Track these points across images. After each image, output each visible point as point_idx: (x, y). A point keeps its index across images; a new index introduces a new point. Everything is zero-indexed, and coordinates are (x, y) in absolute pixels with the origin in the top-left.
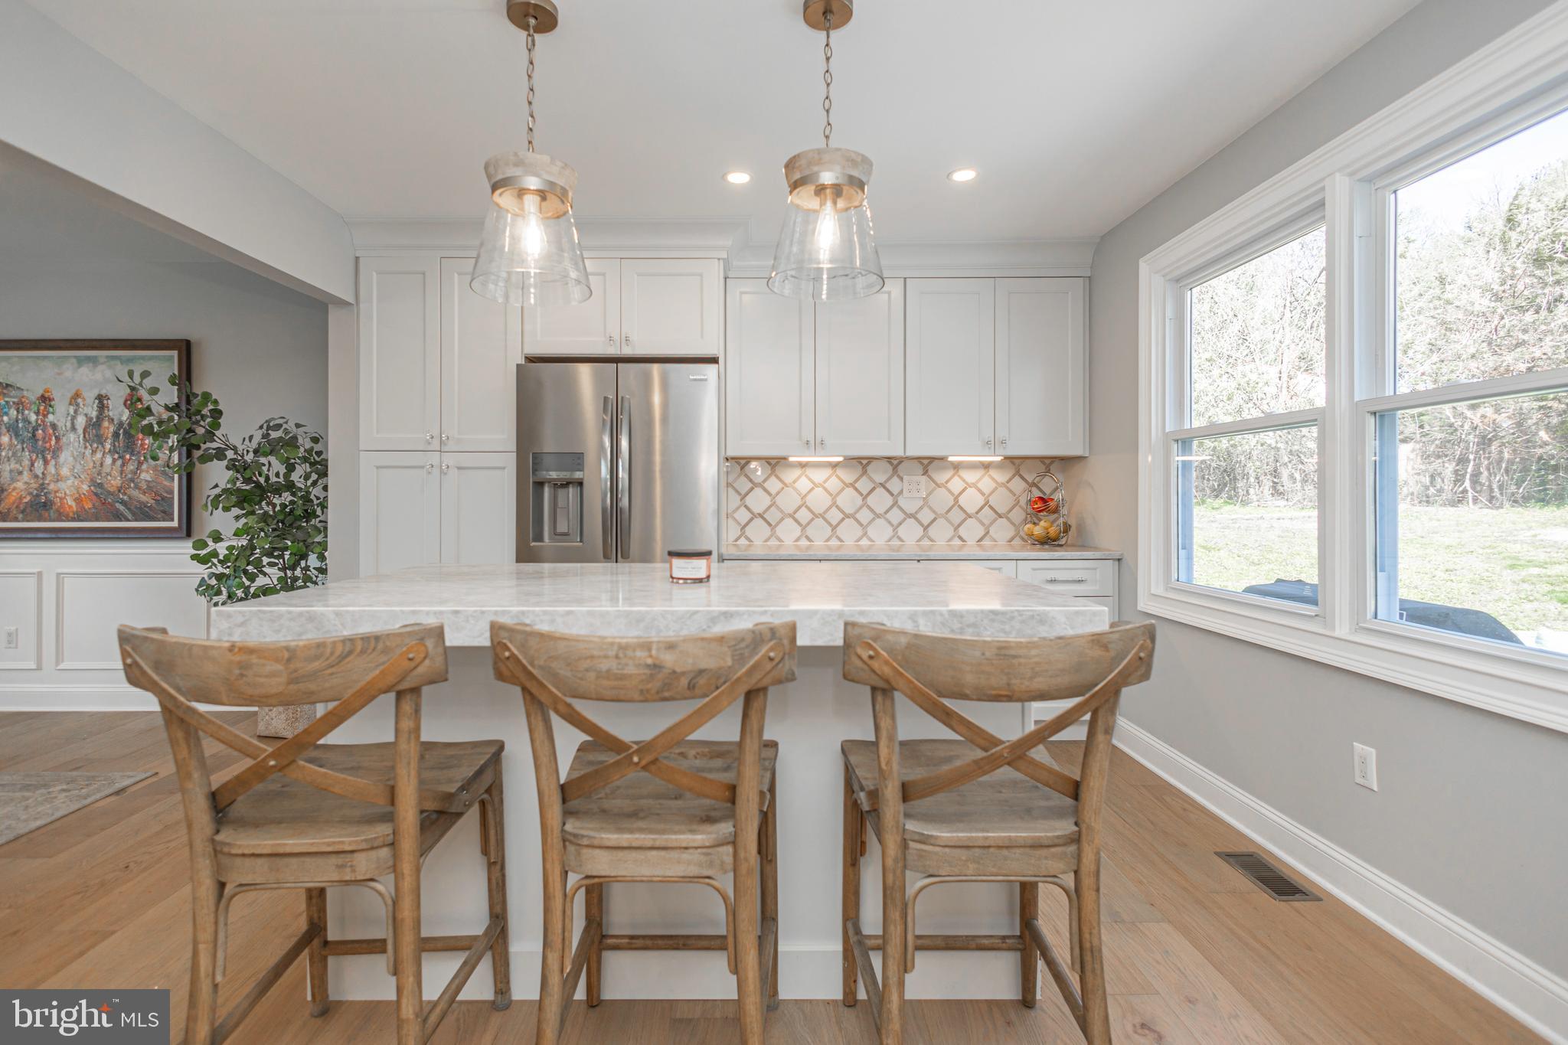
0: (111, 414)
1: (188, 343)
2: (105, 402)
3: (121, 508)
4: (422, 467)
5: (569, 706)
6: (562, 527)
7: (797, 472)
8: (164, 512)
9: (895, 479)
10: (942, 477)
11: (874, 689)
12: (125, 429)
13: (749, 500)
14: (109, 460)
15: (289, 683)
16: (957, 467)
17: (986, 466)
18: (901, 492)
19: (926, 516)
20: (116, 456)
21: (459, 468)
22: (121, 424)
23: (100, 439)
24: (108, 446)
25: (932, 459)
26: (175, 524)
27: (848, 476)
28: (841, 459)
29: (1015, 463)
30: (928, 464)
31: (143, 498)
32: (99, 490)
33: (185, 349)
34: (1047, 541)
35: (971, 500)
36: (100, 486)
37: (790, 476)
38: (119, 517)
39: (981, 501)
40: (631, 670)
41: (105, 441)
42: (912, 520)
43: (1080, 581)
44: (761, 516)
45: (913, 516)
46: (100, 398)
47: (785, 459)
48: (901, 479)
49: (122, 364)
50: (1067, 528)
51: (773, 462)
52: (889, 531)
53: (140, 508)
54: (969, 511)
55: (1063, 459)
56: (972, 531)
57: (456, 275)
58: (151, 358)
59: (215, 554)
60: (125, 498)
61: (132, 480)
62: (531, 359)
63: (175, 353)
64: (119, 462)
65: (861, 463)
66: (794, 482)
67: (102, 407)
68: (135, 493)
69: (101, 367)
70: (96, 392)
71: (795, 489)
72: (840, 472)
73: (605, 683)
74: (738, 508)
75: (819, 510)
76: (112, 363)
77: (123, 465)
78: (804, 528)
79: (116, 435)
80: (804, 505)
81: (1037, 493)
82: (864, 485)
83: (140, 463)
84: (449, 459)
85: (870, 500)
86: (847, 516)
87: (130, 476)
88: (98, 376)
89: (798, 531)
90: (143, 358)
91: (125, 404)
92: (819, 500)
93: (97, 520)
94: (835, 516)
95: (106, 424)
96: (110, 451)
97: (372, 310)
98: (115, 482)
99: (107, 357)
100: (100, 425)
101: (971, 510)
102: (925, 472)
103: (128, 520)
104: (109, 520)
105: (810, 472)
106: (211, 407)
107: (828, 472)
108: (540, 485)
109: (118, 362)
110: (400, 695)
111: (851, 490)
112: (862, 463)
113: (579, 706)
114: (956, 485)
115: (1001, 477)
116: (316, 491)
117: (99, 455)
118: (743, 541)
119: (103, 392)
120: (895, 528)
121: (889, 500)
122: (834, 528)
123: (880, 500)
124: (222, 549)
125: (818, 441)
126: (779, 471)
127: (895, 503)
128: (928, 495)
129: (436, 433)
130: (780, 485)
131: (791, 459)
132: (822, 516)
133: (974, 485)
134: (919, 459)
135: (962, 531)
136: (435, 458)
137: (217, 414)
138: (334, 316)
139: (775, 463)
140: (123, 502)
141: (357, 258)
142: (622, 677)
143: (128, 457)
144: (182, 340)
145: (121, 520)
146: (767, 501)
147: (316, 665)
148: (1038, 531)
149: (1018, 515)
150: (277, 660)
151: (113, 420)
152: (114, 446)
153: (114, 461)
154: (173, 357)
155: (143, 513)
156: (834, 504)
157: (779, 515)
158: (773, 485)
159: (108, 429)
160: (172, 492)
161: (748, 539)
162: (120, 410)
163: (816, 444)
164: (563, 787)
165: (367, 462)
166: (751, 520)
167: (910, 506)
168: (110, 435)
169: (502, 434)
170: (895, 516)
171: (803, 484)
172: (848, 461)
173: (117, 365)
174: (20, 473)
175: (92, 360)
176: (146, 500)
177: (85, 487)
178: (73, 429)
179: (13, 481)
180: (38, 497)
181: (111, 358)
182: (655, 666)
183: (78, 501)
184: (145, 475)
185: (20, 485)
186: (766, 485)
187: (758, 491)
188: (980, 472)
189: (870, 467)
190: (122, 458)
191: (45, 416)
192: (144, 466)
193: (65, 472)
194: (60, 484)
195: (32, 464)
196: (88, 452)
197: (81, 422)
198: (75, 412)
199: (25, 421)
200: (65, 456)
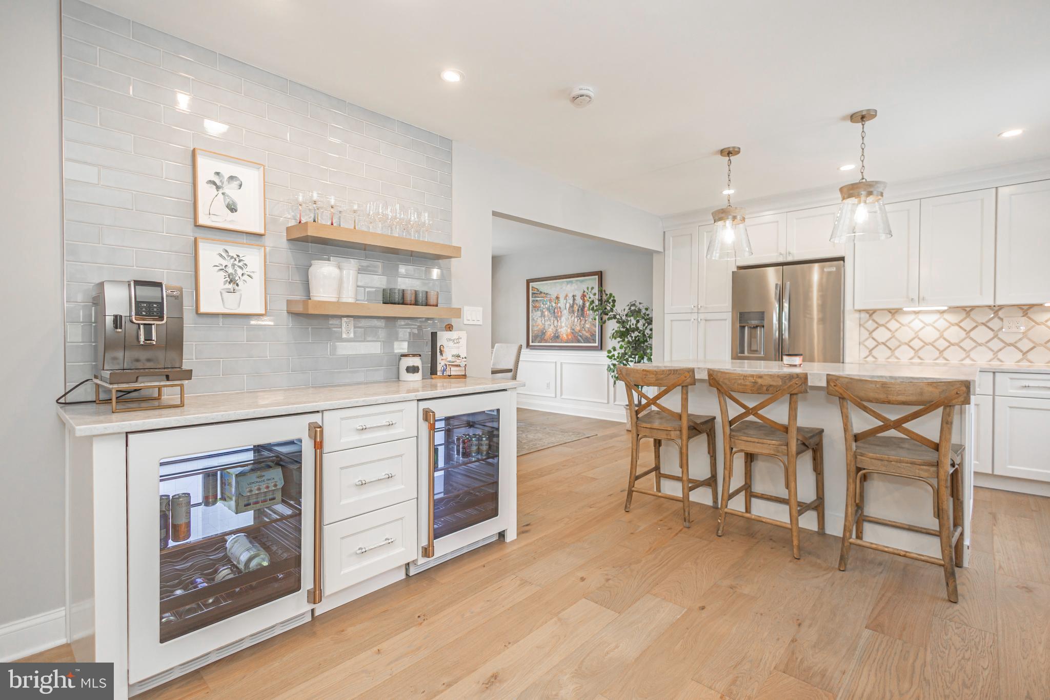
1: (601, 272)
3: (580, 338)
4: (690, 320)
5: (730, 394)
6: (754, 348)
7: (912, 317)
8: (593, 340)
9: (997, 319)
10: (1040, 317)
13: (875, 335)
14: (576, 320)
15: (656, 380)
18: (1001, 329)
19: (1025, 345)
21: (706, 320)
22: (580, 306)
23: (573, 312)
24: (576, 314)
25: (1030, 306)
26: (596, 344)
27: (953, 318)
28: (946, 308)
30: (1026, 309)
31: (587, 334)
32: (573, 332)
33: (600, 274)
36: (573, 329)
37: (905, 319)
38: (579, 341)
40: (748, 383)
42: (1012, 348)
44: (884, 344)
45: (1012, 345)
46: (574, 296)
47: (901, 309)
48: (1002, 319)
51: (893, 311)
52: (989, 355)
53: (586, 338)
57: (705, 233)
58: (590, 279)
59: (613, 355)
60: (581, 334)
61: (583, 327)
62: (741, 268)
63: (597, 276)
64: (579, 320)
65: (966, 310)
66: (909, 323)
67: (574, 300)
68: (584, 332)
69: (574, 285)
71: (910, 327)
72: (947, 316)
73: (740, 387)
74: (867, 339)
75: (929, 339)
77: (580, 322)
78: (917, 352)
79: (578, 310)
80: (917, 337)
82: (968, 324)
83: (586, 321)
84: (702, 316)
85: (973, 334)
86: (952, 344)
88: (573, 288)
89: (912, 353)
90: (587, 280)
91: (581, 298)
92: (930, 334)
93: (573, 343)
94: (942, 344)
95: (575, 306)
97: (670, 253)
98: (578, 328)
99: (575, 280)
102: (1025, 315)
103: (582, 343)
104: (576, 343)
105: (921, 316)
106: (612, 299)
107: (937, 316)
108: (742, 328)
110: (682, 387)
111: (957, 328)
112: (968, 311)
113: (732, 393)
116: (647, 331)
117: (573, 318)
118: (870, 359)
121: (990, 334)
123: (981, 334)
124: (616, 353)
125: (921, 298)
126: (897, 317)
127: (996, 336)
128: (1028, 330)
129: (696, 305)
130: (898, 325)
131: (905, 309)
132: (932, 344)
136: (695, 316)
137: (614, 301)
138: (656, 258)
139: (894, 312)
140: (580, 336)
141: (664, 232)
142: (745, 385)
143: (582, 318)
144: (599, 271)
145: (579, 343)
146: (888, 335)
147: (662, 376)
150: (653, 374)
153: (578, 320)
154: (597, 278)
155: (587, 340)
156: (942, 336)
157: (898, 343)
158: (893, 325)
159: (576, 308)
160: (596, 332)
161: (874, 357)
162: (580, 300)
163: (921, 300)
164: (730, 422)
165: (668, 318)
166: (876, 346)
167: (1010, 338)
169: (726, 303)
170: (996, 344)
171: (917, 324)
172: (953, 309)
173: (579, 283)
174: (550, 325)
175: (571, 282)
176: (588, 335)
177: (569, 330)
178: (566, 308)
179: (549, 328)
180: (555, 334)
181: (577, 281)
182: (755, 383)
183: (567, 335)
184: (587, 326)
185: (550, 330)
186: (888, 325)
187: (882, 329)
189: (973, 313)
190: (580, 319)
191: (557, 304)
192: (587, 322)
193: (563, 324)
194: (562, 329)
195: (554, 322)
196: (570, 317)
197: (568, 305)
198: (566, 302)
199: (552, 306)
200: (563, 319)
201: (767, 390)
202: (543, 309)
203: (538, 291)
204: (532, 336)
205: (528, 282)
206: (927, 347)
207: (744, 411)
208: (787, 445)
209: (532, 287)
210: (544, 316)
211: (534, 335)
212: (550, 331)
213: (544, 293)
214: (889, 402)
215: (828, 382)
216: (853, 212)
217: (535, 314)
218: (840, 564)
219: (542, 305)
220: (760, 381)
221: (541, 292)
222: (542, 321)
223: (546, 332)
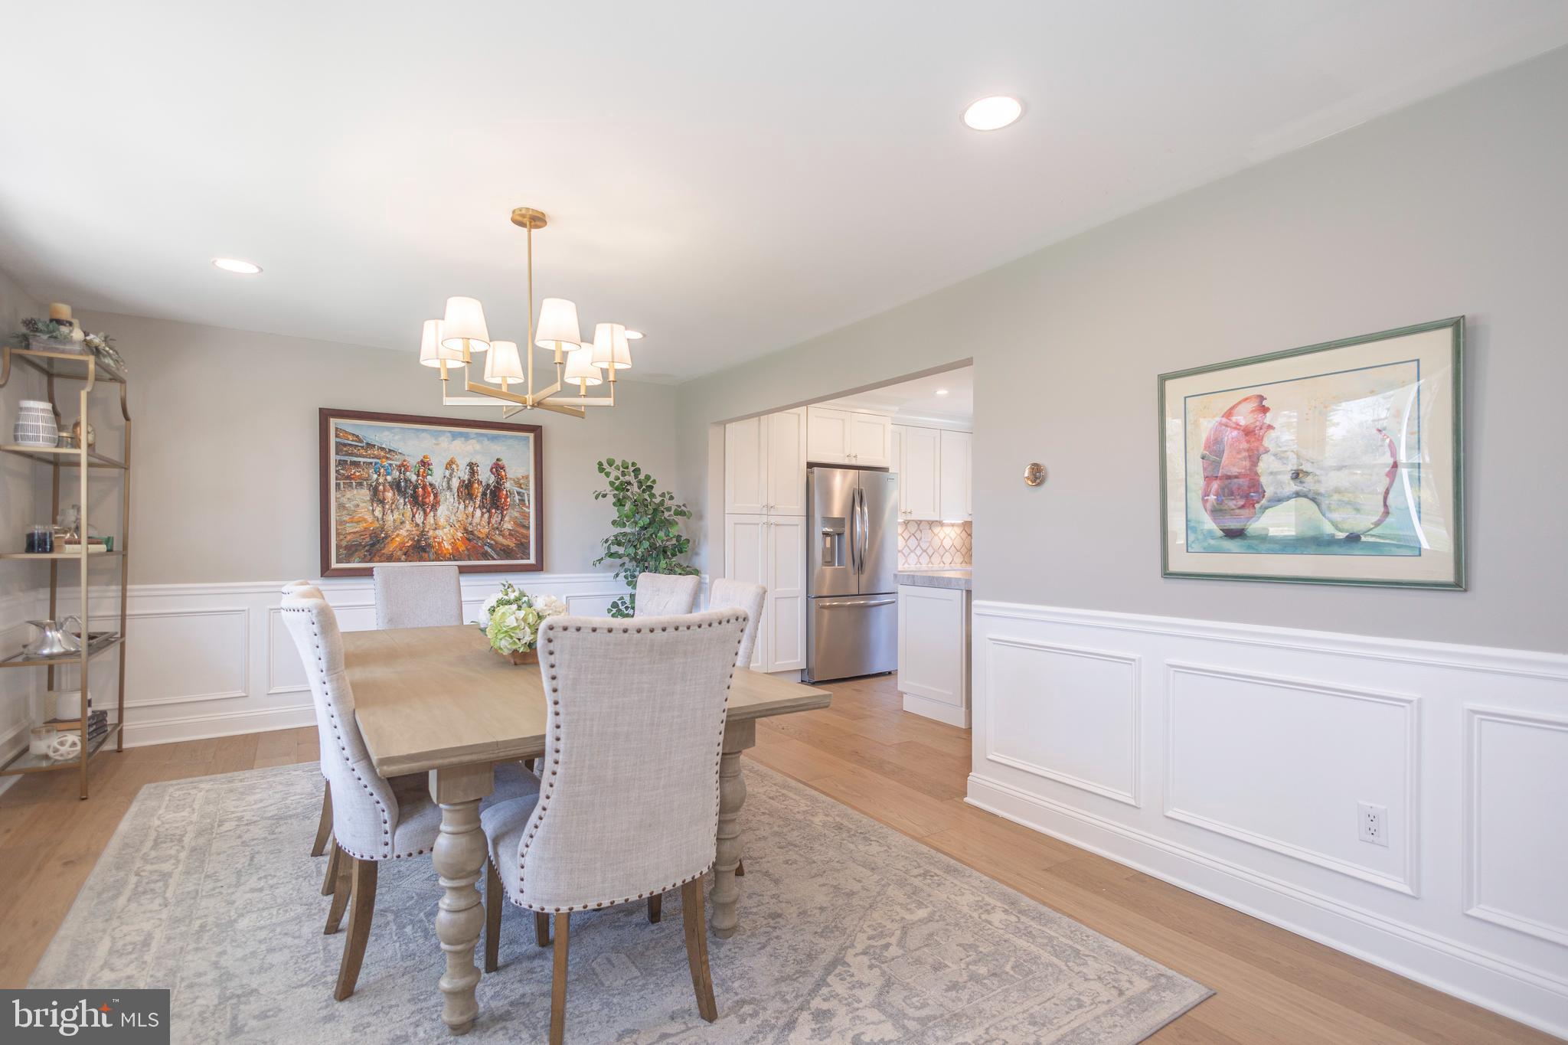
0: (480, 477)
1: (541, 428)
2: (475, 468)
3: (489, 550)
8: (523, 552)
9: (919, 532)
10: (937, 530)
12: (491, 490)
14: (478, 513)
16: (945, 525)
17: (955, 525)
18: (921, 538)
20: (484, 510)
21: (777, 525)
22: (488, 486)
23: (470, 496)
24: (478, 502)
25: (935, 521)
26: (532, 560)
30: (932, 524)
31: (506, 542)
32: (469, 535)
35: (947, 543)
36: (472, 533)
38: (486, 557)
41: (475, 498)
45: (925, 551)
46: (471, 465)
48: (921, 531)
49: (488, 440)
53: (504, 550)
56: (947, 558)
58: (511, 437)
60: (492, 542)
61: (497, 529)
63: (532, 435)
64: (486, 516)
67: (473, 472)
68: (500, 539)
69: (472, 442)
70: (468, 461)
76: (481, 438)
77: (490, 517)
79: (484, 494)
83: (503, 516)
87: (496, 526)
88: (469, 447)
90: (505, 437)
91: (491, 470)
93: (470, 560)
95: (476, 485)
96: (479, 506)
98: (484, 530)
99: (476, 434)
100: (472, 486)
102: (930, 529)
103: (495, 559)
104: (479, 559)
109: (486, 439)
114: (942, 534)
117: (470, 509)
119: (474, 461)
127: (919, 545)
128: (931, 540)
133: (949, 535)
134: (928, 521)
136: (763, 519)
140: (491, 546)
143: (494, 511)
145: (489, 560)
151: (481, 482)
152: (483, 502)
153: (483, 514)
154: (528, 437)
155: (507, 553)
159: (478, 490)
160: (527, 537)
162: (487, 476)
165: (729, 520)
167: (924, 546)
168: (479, 495)
170: (919, 552)
173: (486, 442)
174: (402, 523)
175: (467, 437)
176: (510, 543)
177: (460, 535)
178: (449, 488)
179: (396, 528)
180: (419, 541)
181: (482, 435)
183: (453, 544)
184: (508, 525)
185: (403, 532)
188: (951, 528)
189: (908, 525)
190: (489, 511)
191: (423, 477)
192: (507, 519)
193: (442, 521)
194: (437, 532)
195: (414, 516)
196: (462, 506)
197: (455, 483)
198: (451, 475)
199: (406, 480)
200: (442, 510)
202: (379, 484)
203: (361, 442)
204: (338, 547)
205: (325, 415)
209: (337, 429)
210: (382, 502)
211: (344, 543)
212: (404, 534)
213: (382, 449)
217: (349, 494)
219: (375, 476)
221: (370, 446)
222: (373, 511)
223: (386, 538)
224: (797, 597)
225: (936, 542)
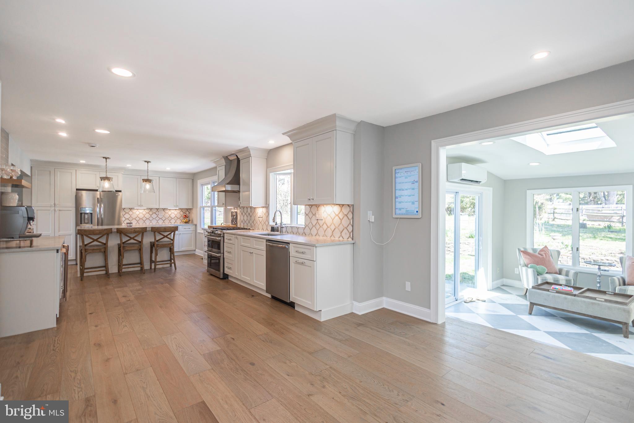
4: (50, 210)
7: (136, 210)
9: (158, 212)
10: (167, 211)
11: (154, 232)
16: (170, 210)
17: (176, 210)
18: (159, 214)
19: (164, 218)
21: (59, 211)
25: (165, 209)
27: (147, 211)
29: (181, 209)
30: (164, 209)
34: (186, 222)
35: (173, 216)
37: (134, 211)
39: (175, 216)
42: (161, 220)
43: (190, 228)
44: (128, 219)
47: (133, 208)
48: (159, 212)
50: (189, 220)
52: (156, 222)
54: (172, 218)
55: (190, 209)
57: (59, 172)
71: (136, 214)
72: (146, 210)
78: (138, 221)
80: (138, 217)
81: (185, 214)
82: (151, 213)
84: (57, 209)
85: (152, 216)
86: (147, 219)
89: (136, 222)
92: (141, 216)
94: (144, 219)
97: (35, 177)
101: (173, 217)
102: (164, 211)
105: (139, 210)
107: (143, 210)
108: (81, 213)
111: (148, 214)
112: (151, 209)
114: (170, 213)
115: (178, 211)
120: (157, 221)
121: (156, 216)
122: (144, 221)
123: (154, 216)
125: (142, 205)
126: (132, 210)
127: (157, 216)
128: (164, 215)
129: (54, 203)
130: (132, 213)
131: (135, 208)
133: (173, 213)
134: (163, 209)
135: (171, 221)
136: (53, 208)
139: (131, 209)
146: (129, 216)
148: (184, 221)
149: (182, 218)
156: (144, 216)
157: (132, 219)
158: (131, 213)
163: (141, 206)
166: (125, 220)
167: (160, 217)
169: (71, 203)
170: (157, 219)
171: (137, 213)
172: (147, 209)
182: (135, 230)
186: (129, 213)
187: (127, 214)
188: (175, 211)
189: (152, 210)
201: (138, 232)
206: (140, 220)
207: (130, 238)
208: (141, 246)
214: (166, 232)
215: (152, 229)
216: (145, 185)
218: (154, 270)
220: (136, 230)
224: (71, 235)
225: (167, 216)
